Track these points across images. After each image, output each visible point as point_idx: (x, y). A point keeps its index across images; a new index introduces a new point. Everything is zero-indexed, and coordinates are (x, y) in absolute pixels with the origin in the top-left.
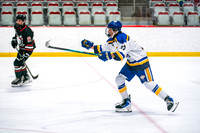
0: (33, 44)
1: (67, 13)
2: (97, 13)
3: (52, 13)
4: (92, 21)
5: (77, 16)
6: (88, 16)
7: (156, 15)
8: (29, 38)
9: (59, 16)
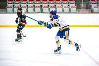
0: (25, 22)
1: (51, 7)
2: (65, 7)
3: (44, 7)
4: (63, 11)
5: (56, 9)
6: (61, 8)
7: (92, 8)
8: (23, 19)
9: (48, 8)
